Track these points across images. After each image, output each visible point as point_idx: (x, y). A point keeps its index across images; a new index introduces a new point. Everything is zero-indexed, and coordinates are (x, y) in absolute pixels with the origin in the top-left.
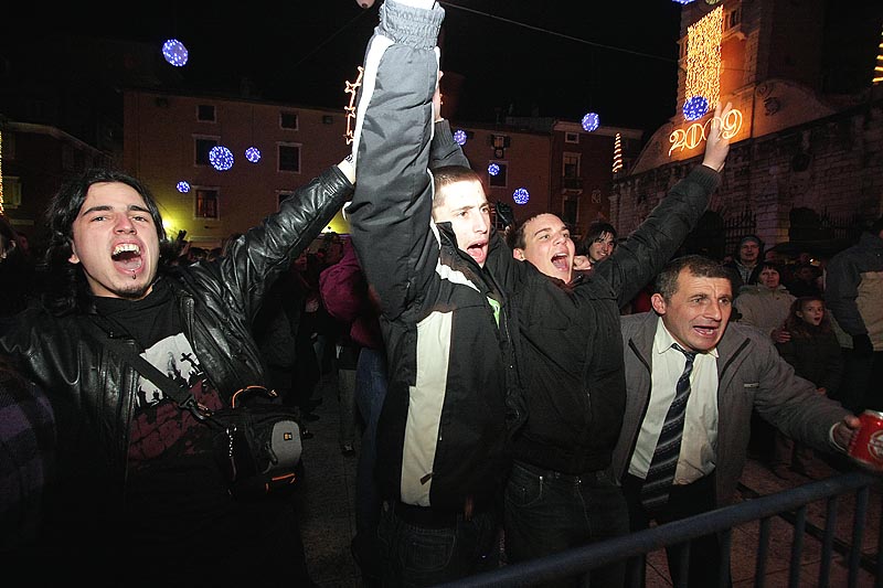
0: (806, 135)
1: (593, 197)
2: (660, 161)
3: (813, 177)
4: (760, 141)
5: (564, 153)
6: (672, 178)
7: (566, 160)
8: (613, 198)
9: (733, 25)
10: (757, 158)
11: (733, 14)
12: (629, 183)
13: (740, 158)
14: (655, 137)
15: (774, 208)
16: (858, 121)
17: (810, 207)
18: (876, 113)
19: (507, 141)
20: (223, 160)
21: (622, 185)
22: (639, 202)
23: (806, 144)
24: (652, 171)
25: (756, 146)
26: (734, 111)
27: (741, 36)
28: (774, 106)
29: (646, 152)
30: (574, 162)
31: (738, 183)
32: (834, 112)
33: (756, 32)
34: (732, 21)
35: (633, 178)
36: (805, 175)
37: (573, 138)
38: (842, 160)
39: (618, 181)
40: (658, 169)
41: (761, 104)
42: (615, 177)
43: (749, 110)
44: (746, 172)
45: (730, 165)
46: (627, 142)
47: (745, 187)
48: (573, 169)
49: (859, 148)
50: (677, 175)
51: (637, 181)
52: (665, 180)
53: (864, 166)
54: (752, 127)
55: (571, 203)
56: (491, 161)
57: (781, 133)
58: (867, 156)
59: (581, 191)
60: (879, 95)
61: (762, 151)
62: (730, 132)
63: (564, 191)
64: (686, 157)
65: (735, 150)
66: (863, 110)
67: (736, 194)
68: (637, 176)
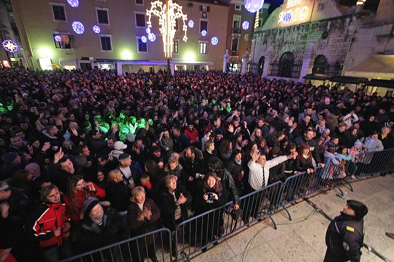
0: (329, 23)
1: (245, 38)
2: (274, 26)
3: (328, 42)
4: (313, 23)
5: (234, 16)
6: (278, 34)
7: (234, 19)
8: (253, 41)
10: (311, 30)
12: (260, 34)
13: (304, 30)
14: (274, 13)
15: (309, 60)
16: (348, 20)
17: (324, 55)
18: (354, 18)
19: (208, 8)
20: (80, 29)
21: (258, 35)
22: (264, 43)
23: (328, 27)
24: (270, 30)
25: (311, 25)
26: (305, 7)
28: (322, 7)
29: (269, 20)
30: (238, 20)
31: (301, 41)
32: (341, 15)
35: (262, 32)
36: (326, 41)
37: (238, 7)
38: (339, 36)
39: (255, 33)
40: (273, 30)
41: (316, 5)
42: (255, 31)
43: (312, 7)
44: (306, 36)
45: (300, 32)
46: (262, 11)
47: (304, 43)
48: (237, 24)
49: (345, 32)
50: (280, 33)
51: (264, 34)
52: (275, 35)
53: (345, 40)
54: (311, 16)
55: (235, 41)
56: (200, 19)
57: (321, 21)
58: (347, 37)
59: (240, 35)
60: (357, 11)
61: (313, 28)
62: (303, 17)
63: (233, 35)
64: (285, 26)
65: (303, 26)
66: (350, 16)
67: (300, 46)
68: (264, 31)
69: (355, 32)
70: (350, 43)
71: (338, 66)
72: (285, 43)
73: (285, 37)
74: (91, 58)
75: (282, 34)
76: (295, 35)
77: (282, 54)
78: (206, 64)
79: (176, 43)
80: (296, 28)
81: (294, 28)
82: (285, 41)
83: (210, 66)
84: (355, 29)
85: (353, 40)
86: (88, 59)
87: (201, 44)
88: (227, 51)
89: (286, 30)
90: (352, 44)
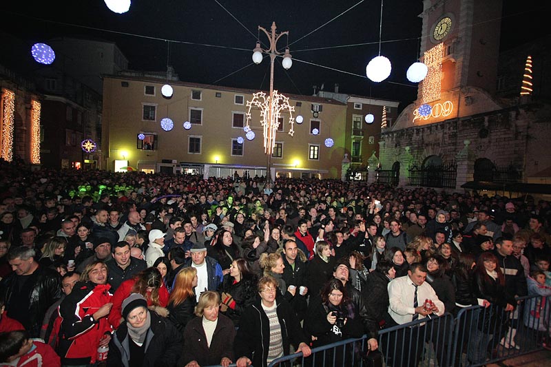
0: (486, 118)
1: (370, 141)
2: (407, 125)
3: (490, 142)
4: (462, 119)
5: (353, 115)
6: (415, 135)
7: (354, 119)
8: (381, 143)
9: (449, 54)
10: (461, 128)
11: (449, 47)
12: (390, 135)
13: (452, 128)
14: (406, 111)
15: (466, 163)
16: (513, 114)
17: (488, 158)
18: (522, 111)
19: (321, 108)
20: (168, 126)
21: (387, 136)
22: (396, 146)
23: (486, 124)
24: (403, 130)
25: (460, 122)
26: (448, 102)
27: (453, 60)
28: (470, 100)
29: (400, 118)
30: (359, 120)
31: (450, 141)
32: (501, 108)
33: (461, 59)
34: (449, 51)
35: (392, 133)
36: (486, 140)
37: (358, 106)
38: (505, 134)
39: (383, 134)
40: (407, 129)
41: (463, 99)
42: (382, 131)
43: (457, 102)
44: (455, 135)
45: (446, 131)
46: (390, 110)
47: (455, 144)
48: (358, 124)
49: (513, 128)
50: (418, 134)
51: (395, 135)
52: (410, 136)
53: (516, 138)
54: (458, 111)
55: (357, 144)
56: (311, 120)
57: (473, 116)
58: (517, 134)
59: (362, 137)
60: (524, 102)
61: (463, 125)
62: (447, 113)
63: (353, 137)
64: (422, 124)
65: (449, 123)
66: (516, 109)
67: (449, 147)
68: (395, 132)
69: (528, 127)
70: (524, 141)
71: (513, 172)
72: (427, 145)
73: (425, 138)
74: (175, 161)
75: (421, 135)
76: (440, 135)
77: (424, 159)
78: (318, 172)
79: (280, 146)
80: (439, 126)
81: (437, 126)
82: (426, 142)
83: (323, 175)
84: (526, 124)
85: (528, 137)
86: (170, 162)
87: (312, 148)
88: (346, 155)
89: (426, 129)
90: (527, 142)
